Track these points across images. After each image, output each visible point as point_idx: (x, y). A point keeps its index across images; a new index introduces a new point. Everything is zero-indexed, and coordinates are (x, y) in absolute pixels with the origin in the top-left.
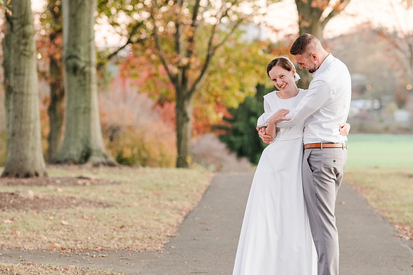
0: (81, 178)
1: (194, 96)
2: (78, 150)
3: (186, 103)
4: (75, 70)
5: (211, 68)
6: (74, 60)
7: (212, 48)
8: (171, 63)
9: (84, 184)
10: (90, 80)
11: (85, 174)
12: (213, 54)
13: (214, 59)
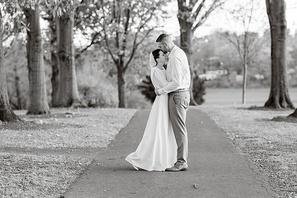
0: (67, 114)
1: (127, 70)
2: (66, 100)
3: (123, 74)
4: (63, 58)
5: (135, 55)
6: (63, 53)
7: (135, 46)
8: (114, 53)
9: (69, 117)
10: (72, 63)
11: (70, 112)
12: (136, 48)
13: (137, 51)
